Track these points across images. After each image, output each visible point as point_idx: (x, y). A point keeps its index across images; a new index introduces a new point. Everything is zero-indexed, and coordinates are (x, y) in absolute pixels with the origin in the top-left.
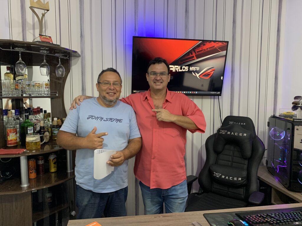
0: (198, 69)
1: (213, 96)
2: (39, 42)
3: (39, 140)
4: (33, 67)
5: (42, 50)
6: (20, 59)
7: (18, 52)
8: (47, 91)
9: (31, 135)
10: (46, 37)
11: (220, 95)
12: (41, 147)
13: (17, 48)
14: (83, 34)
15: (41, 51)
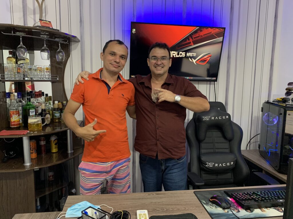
0: (195, 54)
1: (209, 82)
2: (39, 26)
3: (40, 122)
4: (35, 51)
5: (42, 34)
6: (21, 43)
7: (19, 36)
8: (48, 75)
9: (33, 117)
10: (46, 22)
11: (216, 80)
12: (42, 129)
13: (18, 33)
14: (82, 19)
15: (41, 36)
